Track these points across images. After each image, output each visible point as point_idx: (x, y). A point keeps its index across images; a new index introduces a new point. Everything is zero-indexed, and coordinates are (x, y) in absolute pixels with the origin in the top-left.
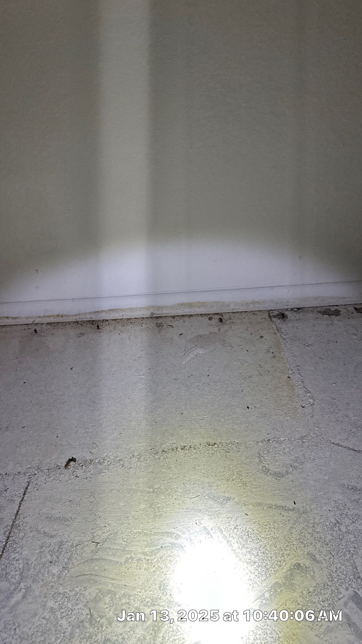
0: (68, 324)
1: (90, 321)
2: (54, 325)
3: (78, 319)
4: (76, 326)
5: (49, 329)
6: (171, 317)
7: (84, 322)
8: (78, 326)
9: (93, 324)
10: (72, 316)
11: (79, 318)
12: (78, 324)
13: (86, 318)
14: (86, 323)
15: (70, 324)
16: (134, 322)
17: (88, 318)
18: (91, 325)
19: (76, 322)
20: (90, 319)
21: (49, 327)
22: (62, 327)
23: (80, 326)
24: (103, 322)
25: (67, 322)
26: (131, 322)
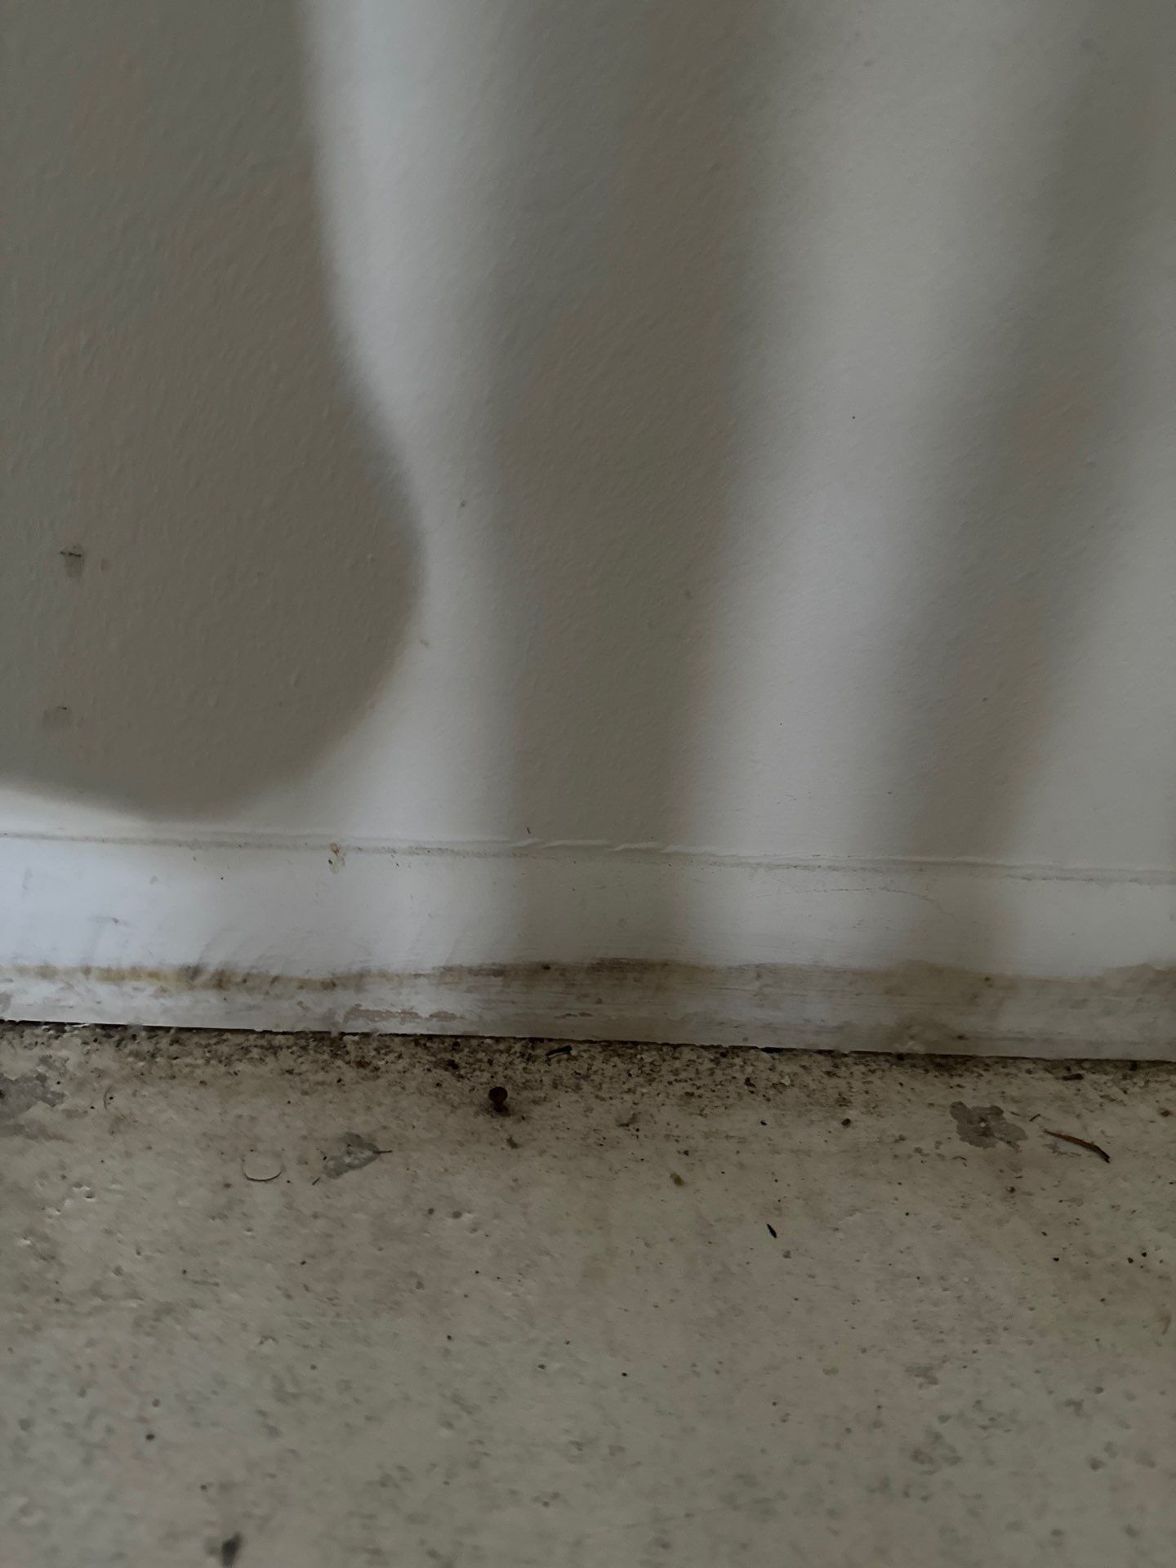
0: (255, 1053)
1: (430, 1037)
2: (147, 1047)
3: (340, 1019)
4: (321, 1076)
5: (100, 1074)
6: (1051, 1066)
7: (385, 1042)
8: (332, 1076)
9: (453, 1065)
10: (303, 985)
11: (355, 1012)
12: (335, 1056)
13: (409, 1015)
14: (400, 1057)
15: (274, 1050)
16: (775, 1078)
17: (424, 1014)
18: (440, 1074)
19: (320, 1037)
20: (434, 1028)
21: (105, 1057)
22: (210, 1070)
23: (350, 1074)
24: (530, 1059)
25: (252, 1032)
26: (748, 1082)
